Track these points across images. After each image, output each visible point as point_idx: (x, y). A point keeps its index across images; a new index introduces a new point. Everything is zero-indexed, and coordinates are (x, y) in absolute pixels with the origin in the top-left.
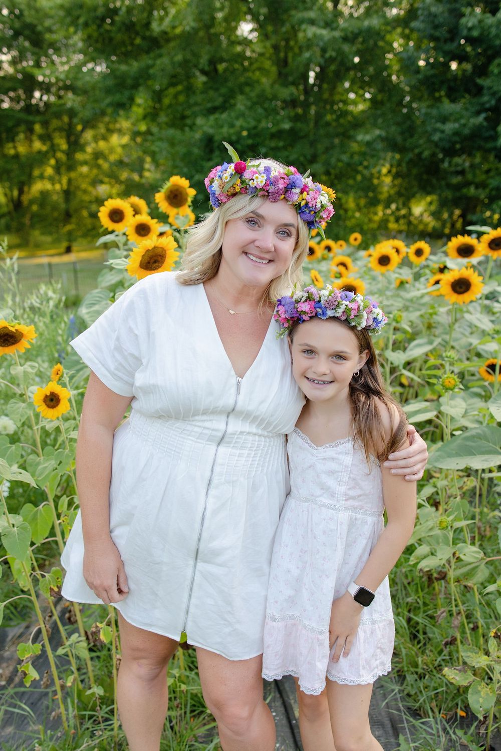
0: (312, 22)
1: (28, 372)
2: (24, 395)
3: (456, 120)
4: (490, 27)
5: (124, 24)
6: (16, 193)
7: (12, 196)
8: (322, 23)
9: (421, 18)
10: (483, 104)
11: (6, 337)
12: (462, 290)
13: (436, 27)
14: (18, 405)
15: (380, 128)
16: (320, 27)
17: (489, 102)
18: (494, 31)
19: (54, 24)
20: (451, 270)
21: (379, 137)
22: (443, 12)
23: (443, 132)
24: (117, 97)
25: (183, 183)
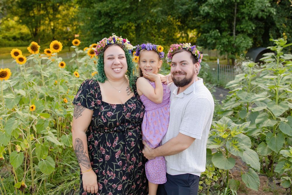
6: (34, 30)
7: (33, 31)
23: (182, 9)
25: (36, 44)
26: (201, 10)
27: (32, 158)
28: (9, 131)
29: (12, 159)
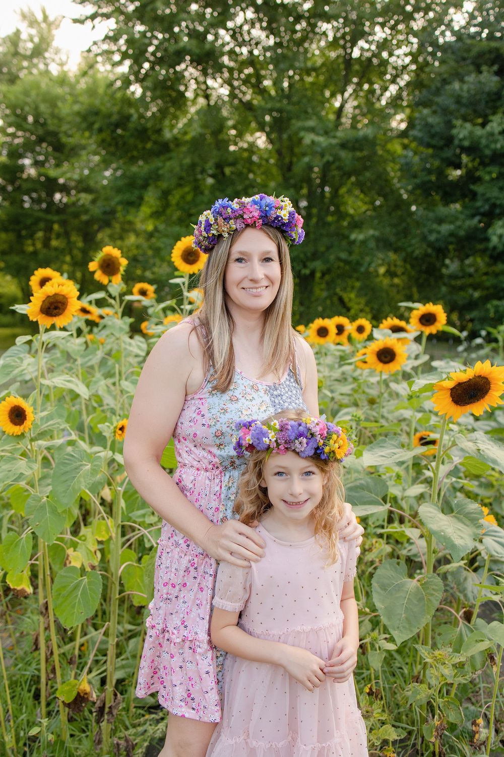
0: (312, 130)
3: (451, 222)
4: (481, 137)
5: (136, 130)
8: (321, 132)
9: (418, 127)
10: (478, 208)
12: (386, 360)
13: (433, 136)
16: (318, 134)
17: (481, 207)
18: (484, 142)
19: (70, 129)
20: (376, 340)
21: (373, 236)
22: (439, 123)
23: (439, 232)
24: (127, 196)
25: (116, 253)
26: (495, 234)
27: (117, 596)
28: (63, 495)
29: (60, 594)
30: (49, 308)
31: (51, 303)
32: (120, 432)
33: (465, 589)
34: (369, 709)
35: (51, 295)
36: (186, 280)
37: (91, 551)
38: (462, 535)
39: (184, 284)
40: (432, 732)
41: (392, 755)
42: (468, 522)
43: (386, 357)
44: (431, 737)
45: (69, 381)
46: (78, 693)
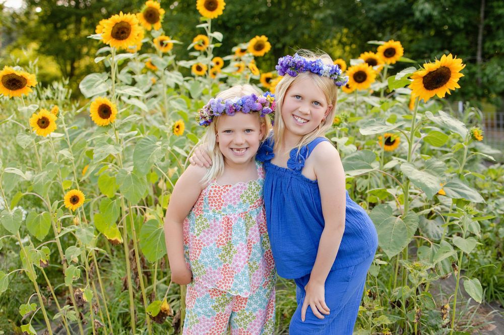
1: (30, 110)
2: (29, 130)
11: (14, 82)
12: (360, 80)
14: (24, 136)
15: (332, 9)
20: (353, 66)
21: (330, 15)
23: (375, 10)
28: (141, 166)
29: (145, 239)
30: (118, 33)
31: (119, 29)
32: (177, 129)
33: (427, 230)
34: (371, 304)
35: (119, 22)
36: (209, 25)
37: (159, 217)
38: (432, 182)
39: (207, 27)
40: (414, 316)
41: (388, 333)
42: (436, 174)
43: (360, 78)
44: (414, 320)
45: (136, 92)
46: (161, 311)
